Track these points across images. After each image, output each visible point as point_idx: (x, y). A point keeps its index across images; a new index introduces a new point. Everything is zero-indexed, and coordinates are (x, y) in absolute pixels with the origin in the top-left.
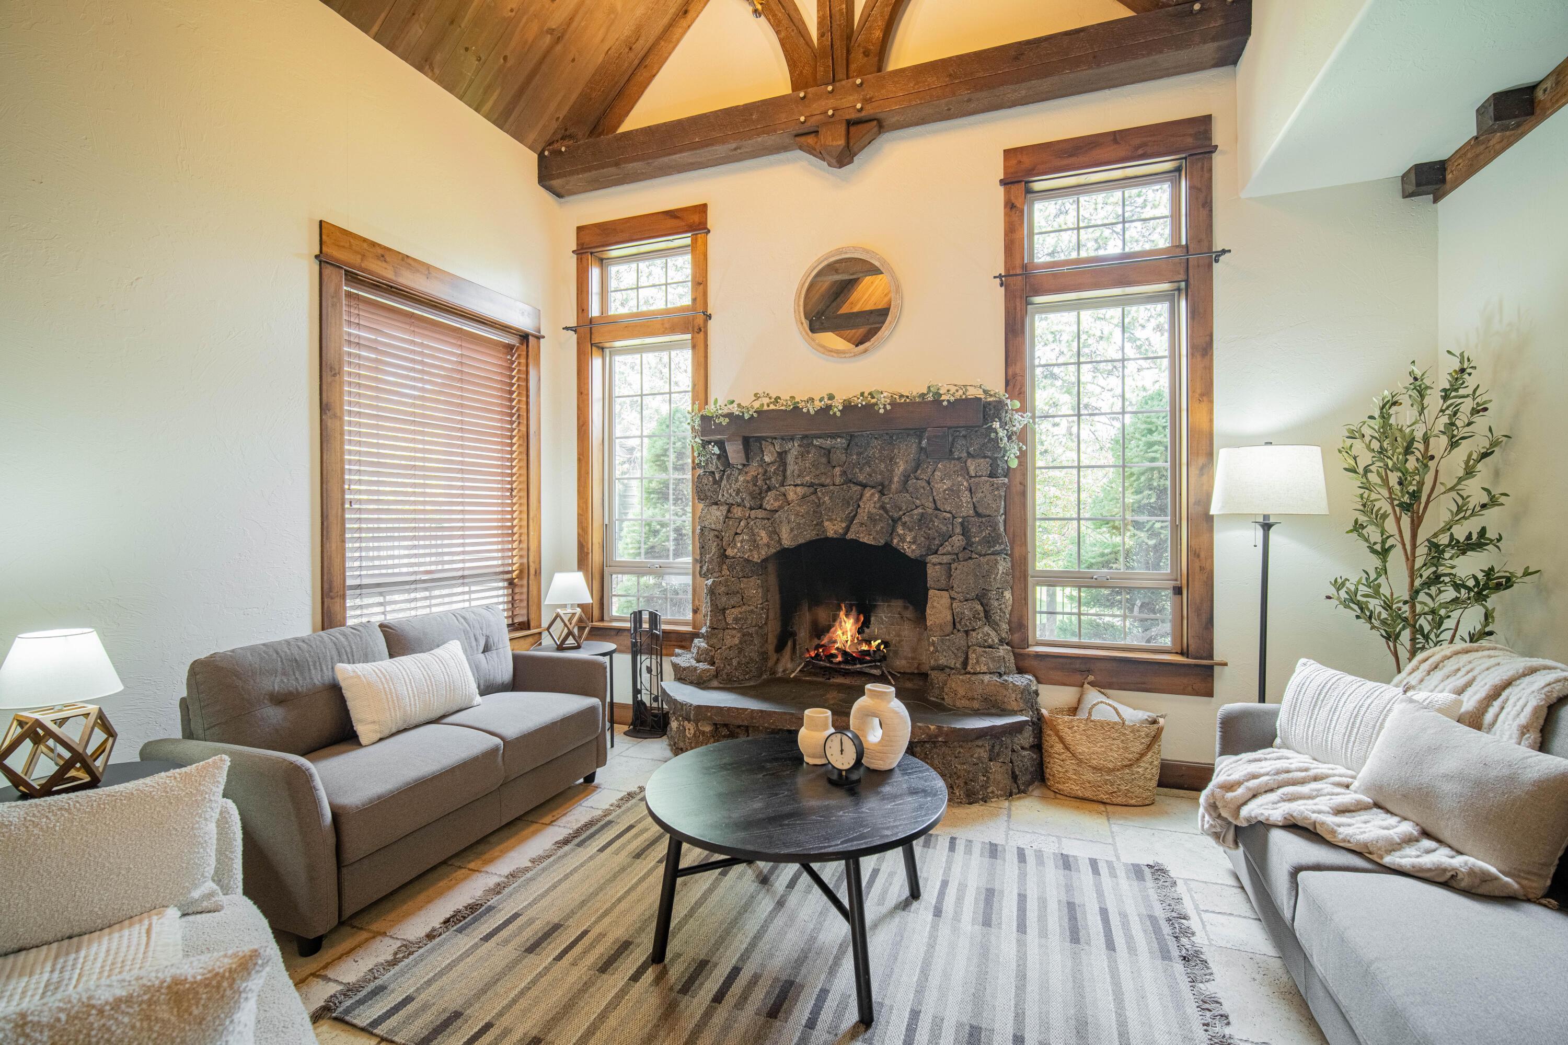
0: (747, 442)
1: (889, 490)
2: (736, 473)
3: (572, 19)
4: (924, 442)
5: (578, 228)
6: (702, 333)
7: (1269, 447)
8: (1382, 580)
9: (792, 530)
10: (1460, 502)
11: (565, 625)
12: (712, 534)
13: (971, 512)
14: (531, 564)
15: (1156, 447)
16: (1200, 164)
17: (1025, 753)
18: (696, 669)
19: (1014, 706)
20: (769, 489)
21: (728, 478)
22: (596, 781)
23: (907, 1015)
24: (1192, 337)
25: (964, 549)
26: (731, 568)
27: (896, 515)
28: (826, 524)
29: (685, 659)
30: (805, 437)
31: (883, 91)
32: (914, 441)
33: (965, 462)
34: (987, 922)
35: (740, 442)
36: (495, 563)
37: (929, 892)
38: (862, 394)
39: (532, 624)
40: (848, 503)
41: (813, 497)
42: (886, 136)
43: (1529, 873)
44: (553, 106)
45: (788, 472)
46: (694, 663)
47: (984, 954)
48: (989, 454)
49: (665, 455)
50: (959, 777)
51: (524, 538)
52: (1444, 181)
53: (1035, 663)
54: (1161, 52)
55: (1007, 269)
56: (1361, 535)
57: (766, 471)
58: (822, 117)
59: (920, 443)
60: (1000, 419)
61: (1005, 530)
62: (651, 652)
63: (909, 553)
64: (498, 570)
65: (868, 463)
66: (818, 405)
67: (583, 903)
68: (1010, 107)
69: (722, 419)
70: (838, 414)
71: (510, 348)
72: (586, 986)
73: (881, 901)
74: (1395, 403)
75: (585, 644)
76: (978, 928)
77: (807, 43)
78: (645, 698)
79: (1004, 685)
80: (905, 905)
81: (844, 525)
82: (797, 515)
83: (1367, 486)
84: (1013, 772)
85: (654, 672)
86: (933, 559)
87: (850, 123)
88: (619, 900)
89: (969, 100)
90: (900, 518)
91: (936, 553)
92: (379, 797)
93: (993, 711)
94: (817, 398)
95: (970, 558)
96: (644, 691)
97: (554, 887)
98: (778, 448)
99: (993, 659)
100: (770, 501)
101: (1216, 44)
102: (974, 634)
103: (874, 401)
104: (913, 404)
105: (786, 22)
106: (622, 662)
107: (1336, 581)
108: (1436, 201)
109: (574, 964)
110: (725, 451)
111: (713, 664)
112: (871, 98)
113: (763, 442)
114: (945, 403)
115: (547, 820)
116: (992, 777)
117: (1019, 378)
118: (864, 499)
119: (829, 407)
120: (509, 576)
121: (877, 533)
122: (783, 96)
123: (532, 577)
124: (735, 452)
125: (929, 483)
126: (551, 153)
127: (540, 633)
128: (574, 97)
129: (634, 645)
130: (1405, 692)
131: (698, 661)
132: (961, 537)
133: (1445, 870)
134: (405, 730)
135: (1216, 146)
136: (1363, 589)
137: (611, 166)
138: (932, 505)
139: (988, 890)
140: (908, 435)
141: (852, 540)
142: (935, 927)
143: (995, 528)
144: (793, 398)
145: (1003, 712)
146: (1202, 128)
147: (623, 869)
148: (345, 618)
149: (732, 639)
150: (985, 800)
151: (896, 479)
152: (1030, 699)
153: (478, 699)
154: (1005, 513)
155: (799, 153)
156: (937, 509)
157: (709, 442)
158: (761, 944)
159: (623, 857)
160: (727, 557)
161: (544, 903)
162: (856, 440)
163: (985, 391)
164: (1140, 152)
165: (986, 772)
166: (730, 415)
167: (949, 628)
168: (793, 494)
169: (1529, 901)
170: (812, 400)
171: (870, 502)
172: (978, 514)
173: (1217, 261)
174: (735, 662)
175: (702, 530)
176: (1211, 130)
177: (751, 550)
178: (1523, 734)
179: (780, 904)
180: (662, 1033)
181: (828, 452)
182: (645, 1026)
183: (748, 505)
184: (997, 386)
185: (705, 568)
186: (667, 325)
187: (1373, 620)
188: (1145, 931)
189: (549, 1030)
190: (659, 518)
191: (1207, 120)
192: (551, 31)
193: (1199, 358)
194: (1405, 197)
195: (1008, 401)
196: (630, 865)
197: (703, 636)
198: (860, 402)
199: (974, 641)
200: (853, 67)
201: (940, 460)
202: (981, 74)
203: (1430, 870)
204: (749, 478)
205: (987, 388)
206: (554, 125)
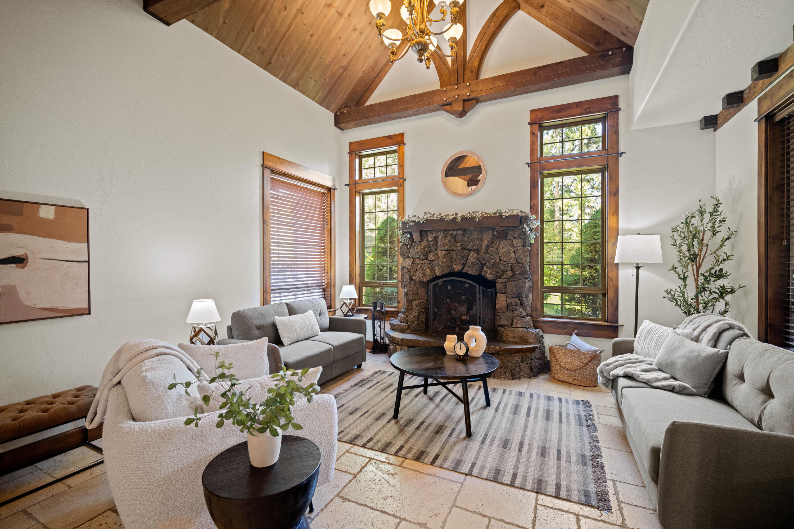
0: (421, 232)
1: (481, 252)
2: (416, 245)
3: (350, 62)
4: (495, 233)
5: (350, 143)
6: (402, 187)
7: (639, 235)
8: (685, 290)
9: (440, 269)
10: (717, 258)
11: (348, 306)
12: (407, 270)
13: (515, 262)
14: (332, 282)
15: (597, 234)
16: (613, 116)
17: (536, 360)
18: (400, 325)
19: (532, 341)
20: (430, 252)
21: (413, 247)
22: (362, 367)
23: (483, 435)
24: (610, 189)
25: (512, 277)
26: (414, 284)
27: (483, 263)
28: (454, 266)
29: (395, 322)
30: (445, 230)
31: (478, 88)
32: (491, 232)
33: (513, 241)
34: (515, 413)
35: (419, 232)
36: (317, 281)
37: (494, 404)
38: (469, 213)
39: (332, 307)
40: (463, 258)
41: (449, 255)
42: (480, 105)
43: (701, 387)
44: (341, 95)
45: (438, 245)
46: (399, 323)
47: (512, 423)
48: (522, 237)
49: (384, 237)
50: (508, 368)
51: (329, 271)
52: (716, 123)
53: (542, 325)
54: (595, 71)
55: (531, 160)
56: (675, 271)
57: (429, 244)
58: (453, 98)
59: (493, 233)
60: (527, 223)
61: (530, 269)
62: (380, 319)
63: (488, 278)
64: (319, 284)
65: (472, 241)
66: (451, 217)
67: (366, 403)
68: (532, 92)
69: (411, 223)
70: (459, 221)
71: (323, 194)
72: (372, 424)
73: (476, 406)
74: (693, 217)
75: (355, 315)
76: (511, 415)
77: (447, 67)
78: (378, 338)
79: (528, 332)
80: (485, 408)
81: (462, 267)
82: (442, 262)
83: (680, 251)
84: (531, 368)
85: (382, 327)
86: (499, 281)
87: (464, 101)
88: (379, 402)
89: (515, 91)
90: (485, 264)
91: (500, 278)
92: (297, 361)
93: (523, 343)
94: (450, 215)
95: (515, 280)
96: (377, 335)
97: (354, 398)
98: (434, 235)
99: (523, 322)
100: (431, 257)
101: (618, 68)
102: (516, 312)
103: (474, 215)
104: (491, 217)
105: (438, 59)
106: (369, 323)
107: (667, 290)
108: (715, 131)
109: (367, 418)
110: (412, 236)
111: (407, 323)
112: (473, 91)
113: (428, 233)
114: (504, 217)
115: (347, 379)
116: (522, 369)
117: (536, 206)
118: (470, 256)
119: (455, 218)
120: (323, 287)
121: (476, 270)
122: (437, 90)
123: (332, 287)
124: (416, 236)
125: (497, 249)
126: (340, 113)
127: (335, 311)
128: (349, 91)
129: (374, 316)
130: (674, 329)
131: (401, 322)
132: (510, 272)
133: (671, 386)
134: (297, 342)
135: (620, 109)
136: (677, 294)
137: (365, 119)
138: (498, 259)
139: (516, 405)
140: (489, 230)
141: (465, 273)
142: (495, 414)
143: (525, 268)
144: (440, 214)
145: (527, 343)
146: (614, 101)
147: (378, 394)
148: (270, 301)
149: (415, 313)
150: (519, 378)
151: (483, 248)
152: (540, 339)
153: (320, 333)
154: (530, 262)
155: (443, 112)
156: (500, 260)
157: (406, 233)
158: (431, 416)
159: (377, 391)
160: (412, 280)
161: (352, 402)
162: (467, 232)
163: (521, 212)
164: (588, 111)
165: (519, 367)
166: (414, 222)
167: (505, 309)
168: (440, 254)
169: (700, 396)
170: (449, 215)
171: (472, 257)
172: (518, 262)
173: (620, 156)
174: (416, 323)
175: (402, 268)
176: (618, 101)
177: (423, 277)
178: (709, 342)
179: (438, 406)
180: (400, 436)
181: (455, 237)
182: (394, 433)
183: (421, 258)
184: (526, 209)
185: (403, 284)
186: (387, 184)
187: (681, 307)
188: (575, 419)
189: (362, 433)
190: (382, 264)
191: (616, 97)
192: (342, 67)
193: (613, 197)
194: (701, 129)
195: (531, 216)
196: (380, 393)
197: (402, 312)
198: (469, 216)
199: (516, 314)
200: (466, 77)
201: (502, 239)
202: (520, 81)
203: (667, 386)
204: (422, 247)
205: (522, 210)
206: (341, 102)
